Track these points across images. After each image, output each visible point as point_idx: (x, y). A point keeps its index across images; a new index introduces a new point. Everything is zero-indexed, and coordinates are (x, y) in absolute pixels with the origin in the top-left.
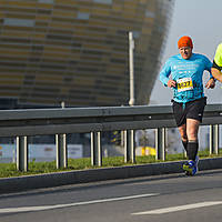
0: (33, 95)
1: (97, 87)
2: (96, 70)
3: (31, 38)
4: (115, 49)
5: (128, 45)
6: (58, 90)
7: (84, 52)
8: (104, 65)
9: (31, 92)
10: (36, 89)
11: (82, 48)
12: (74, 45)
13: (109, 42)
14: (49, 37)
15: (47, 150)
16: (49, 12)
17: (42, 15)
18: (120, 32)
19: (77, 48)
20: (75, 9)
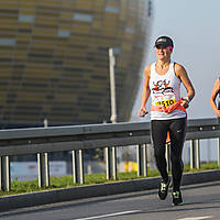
0: (15, 113)
1: (79, 104)
2: (78, 87)
3: (13, 57)
4: (96, 66)
5: (108, 61)
6: (40, 108)
7: (66, 69)
8: (86, 82)
9: (13, 110)
10: (18, 108)
11: (64, 66)
12: (56, 63)
13: (90, 59)
14: (31, 55)
15: (31, 167)
16: (29, 31)
17: (23, 34)
18: (101, 49)
19: (59, 66)
20: (56, 27)
